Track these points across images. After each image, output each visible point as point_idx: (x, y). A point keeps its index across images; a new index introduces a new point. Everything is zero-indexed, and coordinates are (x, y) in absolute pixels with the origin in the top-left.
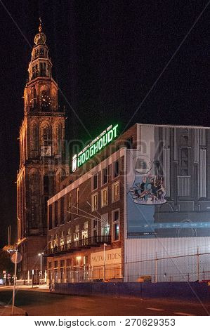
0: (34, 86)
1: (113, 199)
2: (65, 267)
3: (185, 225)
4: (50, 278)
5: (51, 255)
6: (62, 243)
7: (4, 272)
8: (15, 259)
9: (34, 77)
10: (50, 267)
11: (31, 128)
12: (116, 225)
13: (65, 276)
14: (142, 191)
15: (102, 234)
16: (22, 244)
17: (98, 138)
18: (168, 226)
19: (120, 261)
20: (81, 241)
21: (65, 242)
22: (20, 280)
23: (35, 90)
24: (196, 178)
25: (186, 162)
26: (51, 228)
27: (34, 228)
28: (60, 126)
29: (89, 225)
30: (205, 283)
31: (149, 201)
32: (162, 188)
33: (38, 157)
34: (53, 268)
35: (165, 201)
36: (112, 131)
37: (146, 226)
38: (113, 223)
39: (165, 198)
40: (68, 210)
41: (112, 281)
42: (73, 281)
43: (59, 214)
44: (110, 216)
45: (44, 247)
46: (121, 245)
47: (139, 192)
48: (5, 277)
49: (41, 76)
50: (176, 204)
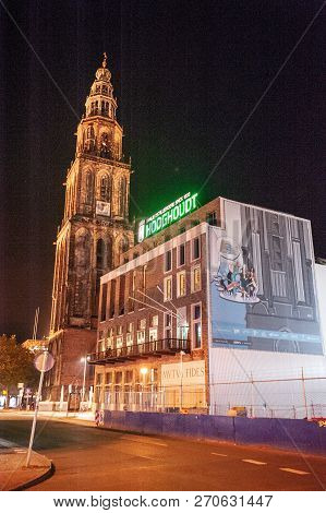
0: (91, 124)
1: (192, 288)
2: (122, 384)
3: (284, 336)
4: (97, 401)
5: (102, 363)
6: (119, 345)
7: (21, 385)
8: (42, 364)
9: (92, 114)
10: (99, 381)
11: (84, 174)
12: (196, 326)
13: (121, 399)
14: (229, 283)
15: (178, 337)
16: (56, 339)
17: (172, 205)
18: (263, 334)
19: (202, 380)
20: (148, 344)
21: (125, 343)
22: (47, 402)
23: (92, 129)
24: (291, 275)
25: (279, 254)
26: (104, 319)
27: (77, 316)
28: (124, 179)
29: (160, 320)
30: (315, 421)
31: (238, 298)
32: (253, 283)
33: (91, 215)
34: (103, 384)
35: (258, 300)
36: (190, 200)
37: (237, 331)
38: (194, 322)
39: (258, 296)
40: (130, 294)
41: (192, 412)
42: (133, 408)
43: (117, 298)
44: (188, 311)
45: (91, 348)
46: (204, 355)
47: (226, 283)
48: (21, 395)
49: (102, 115)
50: (271, 306)
